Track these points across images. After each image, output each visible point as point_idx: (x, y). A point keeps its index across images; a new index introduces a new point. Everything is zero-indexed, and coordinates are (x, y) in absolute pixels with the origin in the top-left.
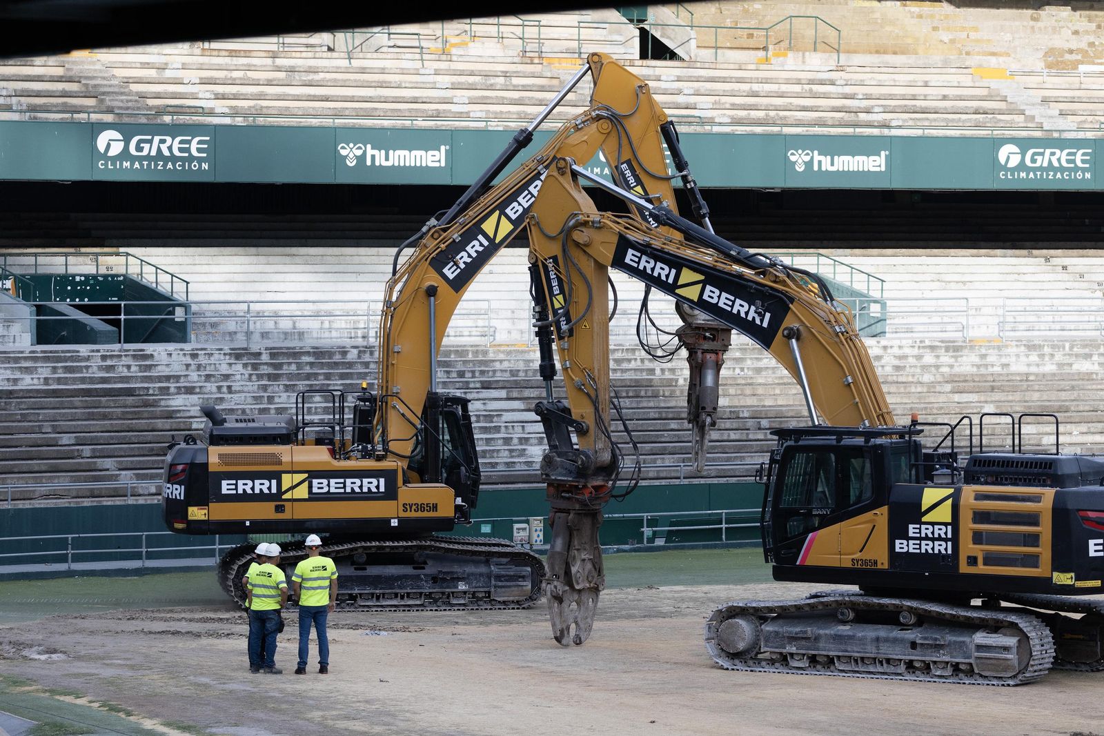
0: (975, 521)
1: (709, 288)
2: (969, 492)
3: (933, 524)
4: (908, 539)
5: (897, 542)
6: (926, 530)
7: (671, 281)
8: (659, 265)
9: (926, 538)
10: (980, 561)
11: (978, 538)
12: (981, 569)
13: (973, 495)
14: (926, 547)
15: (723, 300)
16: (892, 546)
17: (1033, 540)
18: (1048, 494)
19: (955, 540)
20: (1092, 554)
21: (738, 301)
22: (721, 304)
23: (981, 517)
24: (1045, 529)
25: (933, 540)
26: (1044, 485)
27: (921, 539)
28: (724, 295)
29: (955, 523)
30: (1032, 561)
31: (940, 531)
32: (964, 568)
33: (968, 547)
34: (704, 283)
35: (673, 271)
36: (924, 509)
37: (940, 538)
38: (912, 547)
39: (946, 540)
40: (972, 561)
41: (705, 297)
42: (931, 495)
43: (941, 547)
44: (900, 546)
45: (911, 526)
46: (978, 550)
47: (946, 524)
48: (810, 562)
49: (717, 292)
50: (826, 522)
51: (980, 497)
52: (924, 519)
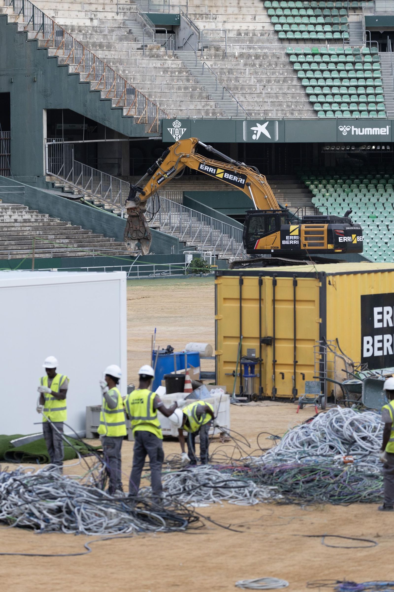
0: (305, 234)
1: (226, 174)
2: (303, 226)
3: (293, 236)
4: (286, 240)
5: (283, 241)
6: (291, 237)
7: (214, 173)
8: (210, 168)
9: (291, 240)
10: (307, 245)
11: (306, 239)
12: (307, 247)
13: (304, 227)
14: (291, 242)
15: (230, 177)
16: (281, 242)
17: (322, 238)
18: (326, 225)
19: (299, 240)
20: (340, 241)
21: (235, 177)
22: (230, 178)
23: (306, 233)
24: (325, 235)
25: (293, 240)
26: (324, 223)
27: (290, 240)
28: (230, 175)
29: (300, 235)
30: (322, 244)
31: (295, 237)
32: (302, 248)
33: (303, 241)
34: (224, 172)
35: (215, 170)
36: (290, 231)
37: (295, 240)
38: (287, 243)
39: (297, 240)
40: (305, 245)
41: (225, 176)
42: (292, 227)
43: (296, 242)
44: (284, 242)
45: (287, 237)
46: (306, 242)
47: (297, 236)
48: (258, 248)
49: (228, 175)
50: (262, 236)
51: (306, 227)
52: (291, 234)
